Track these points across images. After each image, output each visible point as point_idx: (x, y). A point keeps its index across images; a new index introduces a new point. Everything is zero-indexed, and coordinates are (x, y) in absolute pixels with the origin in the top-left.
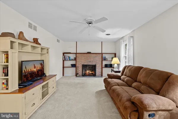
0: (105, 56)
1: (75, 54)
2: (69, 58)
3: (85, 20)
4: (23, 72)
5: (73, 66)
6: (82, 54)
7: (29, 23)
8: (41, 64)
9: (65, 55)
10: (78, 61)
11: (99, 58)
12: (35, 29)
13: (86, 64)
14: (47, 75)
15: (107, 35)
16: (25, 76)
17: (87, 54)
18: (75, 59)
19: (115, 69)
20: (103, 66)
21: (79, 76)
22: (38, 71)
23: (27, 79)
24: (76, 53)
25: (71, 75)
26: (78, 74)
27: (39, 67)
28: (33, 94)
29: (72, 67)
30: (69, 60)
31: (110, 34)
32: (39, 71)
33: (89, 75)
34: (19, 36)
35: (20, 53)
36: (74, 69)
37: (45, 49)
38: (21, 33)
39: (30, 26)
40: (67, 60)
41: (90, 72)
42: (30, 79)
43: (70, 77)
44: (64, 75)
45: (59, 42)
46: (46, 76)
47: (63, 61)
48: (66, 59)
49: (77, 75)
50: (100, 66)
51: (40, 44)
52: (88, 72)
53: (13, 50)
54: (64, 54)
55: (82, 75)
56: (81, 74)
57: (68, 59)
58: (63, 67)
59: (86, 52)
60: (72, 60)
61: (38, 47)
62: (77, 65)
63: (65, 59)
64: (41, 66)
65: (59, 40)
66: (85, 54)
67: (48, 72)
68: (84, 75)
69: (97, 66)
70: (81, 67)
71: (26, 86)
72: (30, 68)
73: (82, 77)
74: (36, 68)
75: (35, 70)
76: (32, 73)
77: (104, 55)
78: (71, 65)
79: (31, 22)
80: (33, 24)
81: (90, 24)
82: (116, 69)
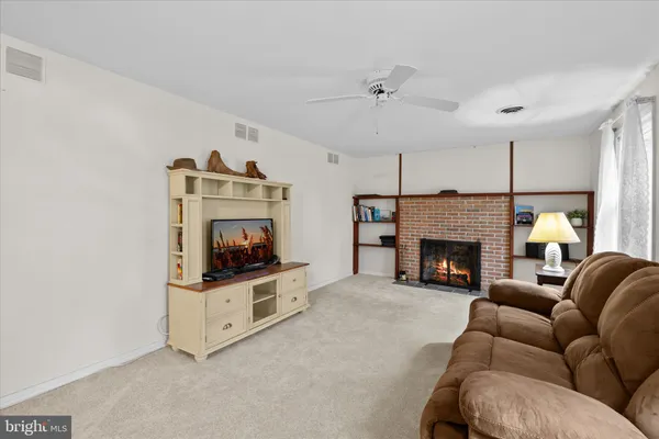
0: (532, 208)
1: (394, 201)
2: (373, 213)
3: (365, 82)
4: (215, 246)
5: (388, 241)
6: (420, 200)
7: (238, 125)
8: (265, 230)
9: (361, 202)
10: (404, 224)
11: (496, 215)
12: (254, 136)
13: (434, 237)
14: (283, 261)
15: (506, 111)
16: (220, 256)
17: (440, 201)
18: (395, 218)
19: (547, 267)
20: (518, 249)
21: (408, 282)
22: (255, 248)
23: (225, 263)
24: (397, 198)
25: (381, 274)
26: (404, 273)
27: (257, 236)
28: (228, 301)
29: (383, 246)
30: (374, 221)
31: (520, 108)
32: (258, 247)
33: (449, 283)
34: (210, 161)
35: (206, 201)
36: (391, 252)
37: (277, 188)
38: (215, 154)
39: (240, 132)
40: (367, 221)
41: (455, 271)
42: (231, 264)
43: (372, 279)
44: (360, 271)
45: (336, 162)
46: (279, 263)
47: (356, 225)
48: (364, 219)
49: (399, 274)
50: (503, 251)
51: (261, 176)
52: (445, 265)
53: (192, 197)
54: (357, 199)
55: (421, 280)
56: (417, 275)
57: (370, 218)
58: (356, 245)
59: (437, 192)
60: (384, 220)
61: (256, 185)
62: (402, 240)
63: (360, 217)
64: (263, 236)
65: (336, 157)
66: (433, 201)
67: (285, 254)
68: (429, 280)
69: (486, 248)
70: (417, 248)
71: (215, 279)
72: (233, 238)
73: (417, 286)
74: (248, 241)
75: (246, 243)
76: (238, 251)
77: (518, 201)
78: (381, 237)
79: (242, 121)
80: (249, 124)
81: (380, 95)
82: (552, 266)
